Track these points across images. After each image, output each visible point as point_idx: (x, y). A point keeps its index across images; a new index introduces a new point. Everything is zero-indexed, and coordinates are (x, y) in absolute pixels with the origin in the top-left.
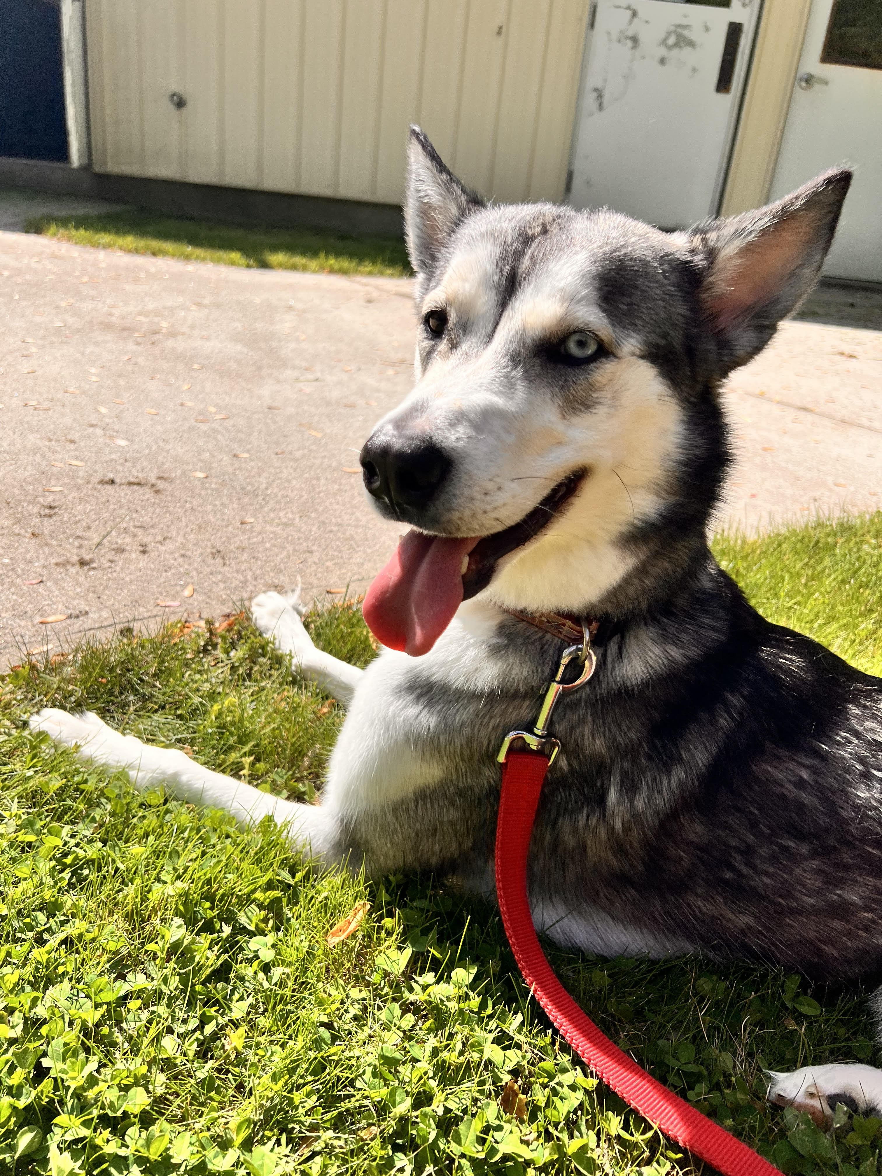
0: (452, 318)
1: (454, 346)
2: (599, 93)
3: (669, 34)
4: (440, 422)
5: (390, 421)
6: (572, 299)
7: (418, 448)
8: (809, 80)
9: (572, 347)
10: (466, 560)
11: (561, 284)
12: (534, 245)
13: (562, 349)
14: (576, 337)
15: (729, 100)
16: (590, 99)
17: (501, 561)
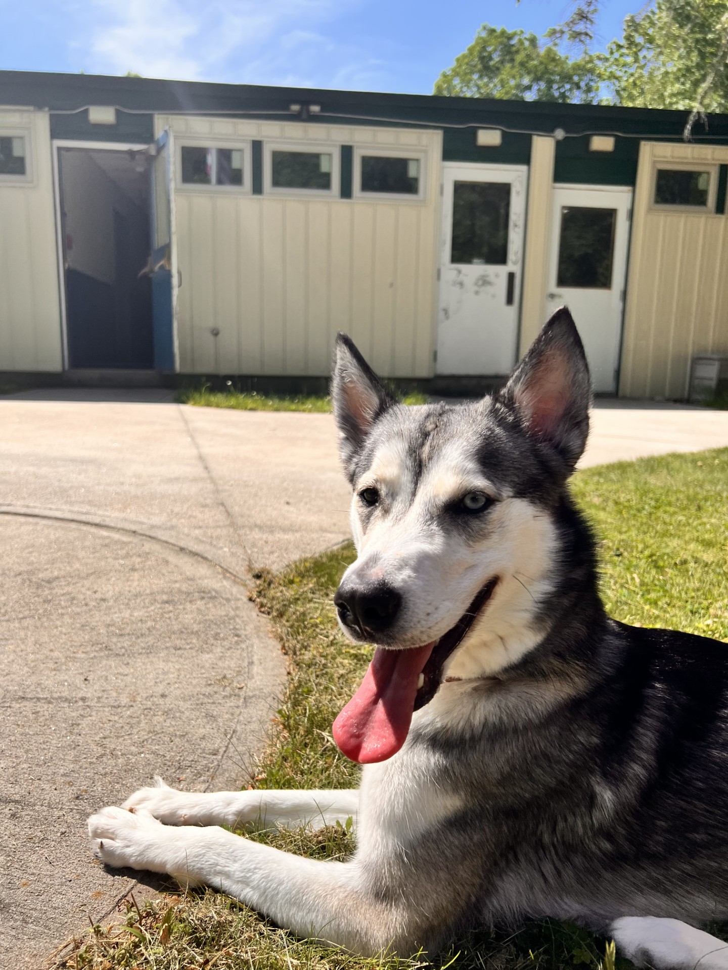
0: (383, 491)
1: (386, 511)
2: (446, 311)
3: (478, 280)
4: (390, 569)
5: (353, 573)
6: (465, 472)
7: (376, 589)
8: (552, 296)
9: (468, 502)
10: (422, 677)
11: (454, 463)
12: (431, 437)
13: (462, 505)
14: (470, 496)
15: (512, 310)
16: (441, 315)
17: (446, 663)
